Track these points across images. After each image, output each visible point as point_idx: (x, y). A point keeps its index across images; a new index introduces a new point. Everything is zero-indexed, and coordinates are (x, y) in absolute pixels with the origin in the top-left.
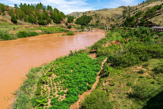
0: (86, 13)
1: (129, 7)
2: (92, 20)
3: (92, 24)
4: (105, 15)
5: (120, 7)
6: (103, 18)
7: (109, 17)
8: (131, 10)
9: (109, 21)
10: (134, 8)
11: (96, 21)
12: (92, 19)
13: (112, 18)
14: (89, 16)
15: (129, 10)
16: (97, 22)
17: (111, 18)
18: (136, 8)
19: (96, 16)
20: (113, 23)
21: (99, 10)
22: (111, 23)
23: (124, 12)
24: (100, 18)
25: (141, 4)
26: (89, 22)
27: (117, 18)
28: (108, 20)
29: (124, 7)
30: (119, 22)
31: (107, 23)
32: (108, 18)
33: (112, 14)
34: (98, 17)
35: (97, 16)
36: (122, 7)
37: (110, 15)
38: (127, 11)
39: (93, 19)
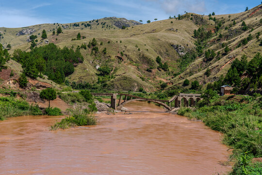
0: (44, 36)
1: (214, 20)
2: (80, 65)
3: (85, 81)
4: (130, 47)
5: (180, 18)
6: (124, 57)
7: (147, 54)
8: (223, 32)
9: (149, 71)
10: (234, 24)
11: (99, 70)
12: (82, 62)
13: (158, 60)
14: (66, 51)
15: (217, 29)
16: (103, 73)
17: (154, 58)
18: (244, 24)
19: (96, 49)
20: (163, 78)
21: (88, 25)
22: (159, 79)
23: (199, 36)
24: (113, 57)
25: (254, 10)
26: (69, 73)
27: (177, 57)
28: (146, 66)
29: (196, 17)
30: (191, 73)
31: (143, 79)
32: (145, 59)
33: (156, 43)
34: (104, 52)
35: (101, 49)
36: (186, 16)
37: (148, 47)
38: (209, 35)
39: (85, 62)
